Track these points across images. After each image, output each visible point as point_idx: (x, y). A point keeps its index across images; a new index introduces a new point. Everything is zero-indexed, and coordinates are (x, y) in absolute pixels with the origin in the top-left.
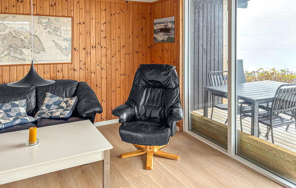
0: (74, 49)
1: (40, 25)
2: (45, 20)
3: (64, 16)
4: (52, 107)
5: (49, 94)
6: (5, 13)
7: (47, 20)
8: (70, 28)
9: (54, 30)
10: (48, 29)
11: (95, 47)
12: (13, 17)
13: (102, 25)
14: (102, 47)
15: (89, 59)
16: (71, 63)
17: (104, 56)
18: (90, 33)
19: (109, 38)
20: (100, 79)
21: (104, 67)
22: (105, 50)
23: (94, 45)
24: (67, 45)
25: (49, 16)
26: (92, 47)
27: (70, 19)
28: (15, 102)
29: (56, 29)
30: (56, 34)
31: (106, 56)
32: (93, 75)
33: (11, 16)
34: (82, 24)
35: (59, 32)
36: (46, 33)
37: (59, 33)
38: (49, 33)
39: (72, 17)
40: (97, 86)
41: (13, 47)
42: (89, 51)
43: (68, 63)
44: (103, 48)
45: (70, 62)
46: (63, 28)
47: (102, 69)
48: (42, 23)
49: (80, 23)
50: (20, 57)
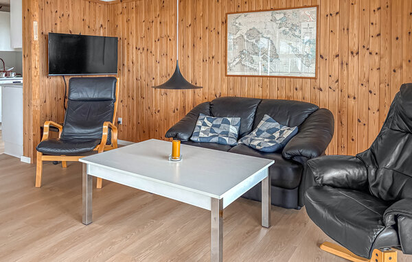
0: (321, 56)
1: (274, 24)
2: (279, 16)
3: (306, 7)
4: (263, 134)
5: (267, 117)
6: (237, 12)
7: (282, 15)
8: (314, 24)
9: (291, 29)
10: (283, 28)
11: (357, 53)
12: (245, 16)
13: (372, 12)
14: (371, 53)
15: (345, 72)
16: (315, 78)
17: (375, 70)
18: (348, 29)
19: (388, 37)
20: (365, 109)
21: (375, 90)
22: (377, 58)
23: (355, 49)
24: (310, 49)
25: (286, 9)
26: (352, 53)
27: (315, 9)
28: (229, 119)
29: (294, 27)
30: (294, 35)
31: (379, 69)
32: (352, 102)
33: (243, 15)
34: (334, 15)
35: (298, 31)
36: (280, 33)
37: (297, 33)
38: (285, 33)
39: (317, 6)
40: (359, 121)
41: (244, 54)
42: (345, 60)
43: (310, 78)
44: (374, 54)
45: (314, 76)
46: (304, 25)
47: (370, 92)
48: (276, 20)
49: (331, 15)
50: (250, 66)
